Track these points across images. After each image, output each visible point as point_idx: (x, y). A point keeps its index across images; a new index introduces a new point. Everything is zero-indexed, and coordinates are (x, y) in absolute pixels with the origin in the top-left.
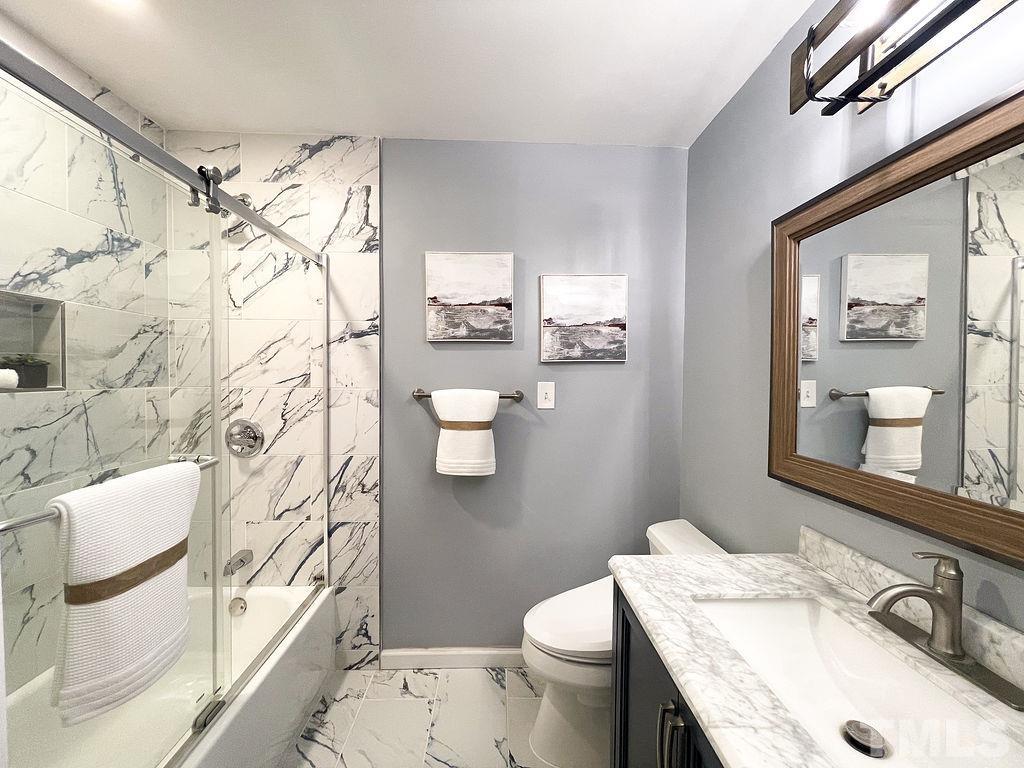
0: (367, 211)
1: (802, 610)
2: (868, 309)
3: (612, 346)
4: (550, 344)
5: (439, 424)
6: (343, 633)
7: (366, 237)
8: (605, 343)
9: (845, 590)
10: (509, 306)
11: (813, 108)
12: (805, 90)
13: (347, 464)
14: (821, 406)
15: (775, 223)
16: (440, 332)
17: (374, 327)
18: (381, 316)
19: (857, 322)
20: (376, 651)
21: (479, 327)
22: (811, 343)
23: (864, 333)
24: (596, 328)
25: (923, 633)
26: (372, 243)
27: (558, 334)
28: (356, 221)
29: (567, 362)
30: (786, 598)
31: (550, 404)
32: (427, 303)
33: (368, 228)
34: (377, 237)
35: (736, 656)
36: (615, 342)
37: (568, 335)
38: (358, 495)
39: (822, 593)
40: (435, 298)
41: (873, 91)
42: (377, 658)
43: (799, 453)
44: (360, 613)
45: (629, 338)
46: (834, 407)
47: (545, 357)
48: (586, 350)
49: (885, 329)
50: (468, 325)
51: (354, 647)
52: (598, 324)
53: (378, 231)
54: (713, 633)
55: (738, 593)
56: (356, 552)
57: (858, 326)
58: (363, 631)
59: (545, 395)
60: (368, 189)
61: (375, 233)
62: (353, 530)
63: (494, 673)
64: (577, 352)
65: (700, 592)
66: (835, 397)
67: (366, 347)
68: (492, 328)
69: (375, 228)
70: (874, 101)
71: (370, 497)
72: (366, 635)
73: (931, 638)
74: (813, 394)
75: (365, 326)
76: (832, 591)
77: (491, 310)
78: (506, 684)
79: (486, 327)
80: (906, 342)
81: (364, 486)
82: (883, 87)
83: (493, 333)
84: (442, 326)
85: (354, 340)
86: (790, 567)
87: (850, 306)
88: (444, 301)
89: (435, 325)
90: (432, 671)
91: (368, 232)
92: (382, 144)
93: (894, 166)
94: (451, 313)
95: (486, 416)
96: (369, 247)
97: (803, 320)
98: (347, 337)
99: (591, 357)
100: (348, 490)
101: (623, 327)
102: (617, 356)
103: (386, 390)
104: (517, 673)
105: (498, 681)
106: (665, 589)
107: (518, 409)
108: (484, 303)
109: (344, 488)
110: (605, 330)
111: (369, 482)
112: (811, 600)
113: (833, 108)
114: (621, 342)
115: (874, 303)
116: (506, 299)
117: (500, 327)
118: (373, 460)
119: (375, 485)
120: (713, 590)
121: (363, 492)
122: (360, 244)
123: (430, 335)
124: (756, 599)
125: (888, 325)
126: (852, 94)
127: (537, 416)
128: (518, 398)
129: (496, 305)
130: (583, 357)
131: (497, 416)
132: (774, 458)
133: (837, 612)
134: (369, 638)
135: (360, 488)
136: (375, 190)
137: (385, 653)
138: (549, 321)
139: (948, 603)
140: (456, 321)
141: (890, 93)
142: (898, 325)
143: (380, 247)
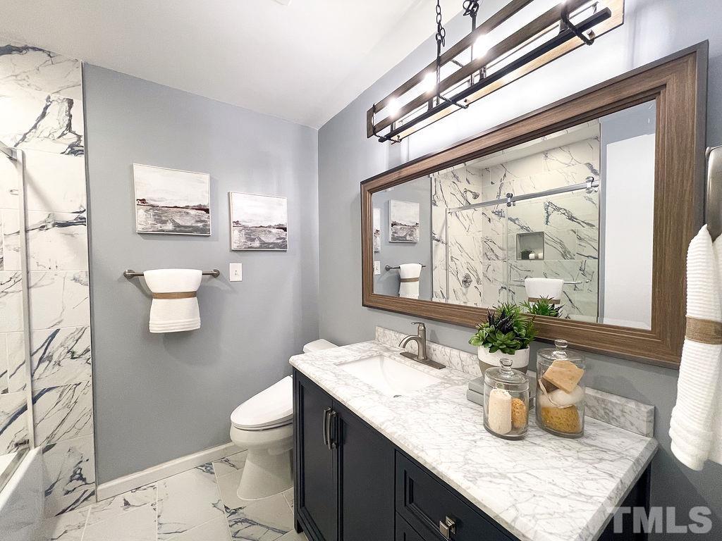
0: (70, 120)
1: (377, 360)
2: (399, 227)
3: (279, 241)
4: (238, 239)
5: (151, 296)
6: (54, 485)
7: (70, 142)
8: (275, 239)
9: (393, 349)
10: (207, 211)
11: (375, 139)
12: (373, 131)
13: (53, 336)
14: (383, 274)
15: (362, 183)
16: (149, 226)
17: (81, 219)
18: (89, 209)
19: (395, 233)
20: (91, 488)
21: (183, 224)
22: (378, 242)
23: (398, 238)
24: (269, 229)
25: (415, 356)
26: (76, 148)
27: (243, 232)
28: (56, 126)
29: (250, 250)
30: (371, 357)
31: (240, 278)
32: (136, 203)
33: (70, 135)
34: (82, 144)
35: (355, 378)
36: (280, 239)
37: (250, 233)
38: (67, 362)
39: (385, 351)
40: (144, 200)
41: (395, 138)
42: (93, 493)
43: (375, 293)
44: (72, 462)
45: (288, 236)
46: (387, 274)
47: (234, 247)
48: (263, 243)
49: (405, 237)
50: (173, 222)
51: (68, 492)
52: (270, 227)
53: (82, 139)
54: (344, 373)
55: (353, 359)
56: (67, 410)
57: (396, 235)
58: (77, 476)
59: (236, 272)
60: (71, 103)
61: (79, 140)
62: (62, 392)
63: (204, 468)
64: (257, 244)
65: (337, 361)
66: (388, 269)
67: (72, 235)
68: (193, 225)
69: (79, 137)
70: (395, 141)
71: (82, 361)
72: (81, 478)
73: (417, 356)
74: (379, 268)
75: (71, 218)
76: (388, 350)
77: (193, 212)
78: (214, 471)
79: (189, 224)
80: (413, 243)
81: (73, 353)
82: (399, 137)
83: (196, 229)
84: (151, 222)
85: (56, 228)
86: (372, 345)
87: (392, 225)
88: (152, 203)
89: (143, 219)
90: (151, 485)
91: (71, 138)
92: (85, 68)
93: (403, 170)
94: (159, 212)
95: (192, 288)
96: (73, 150)
97: (374, 231)
98: (50, 226)
99: (266, 248)
100: (55, 358)
101: (285, 229)
102: (281, 247)
103: (94, 272)
104: (222, 462)
105: (208, 471)
106: (320, 363)
107: (215, 282)
108: (187, 207)
109: (50, 358)
110: (274, 231)
111: (79, 349)
112: (381, 356)
113: (382, 140)
114: (284, 239)
115: (401, 225)
116: (204, 206)
117: (200, 225)
118: (83, 330)
119: (87, 351)
120: (342, 360)
121: (73, 358)
122: (65, 147)
123: (140, 228)
124: (360, 360)
125: (406, 235)
126: (389, 137)
127: (229, 285)
128: (215, 275)
129: (196, 209)
130: (260, 247)
131: (201, 287)
132: (365, 295)
133: (390, 357)
134: (84, 480)
135: (69, 355)
136: (78, 104)
137: (100, 488)
138: (237, 223)
139: (421, 340)
140: (164, 218)
141: (401, 140)
142: (410, 235)
143: (84, 152)
